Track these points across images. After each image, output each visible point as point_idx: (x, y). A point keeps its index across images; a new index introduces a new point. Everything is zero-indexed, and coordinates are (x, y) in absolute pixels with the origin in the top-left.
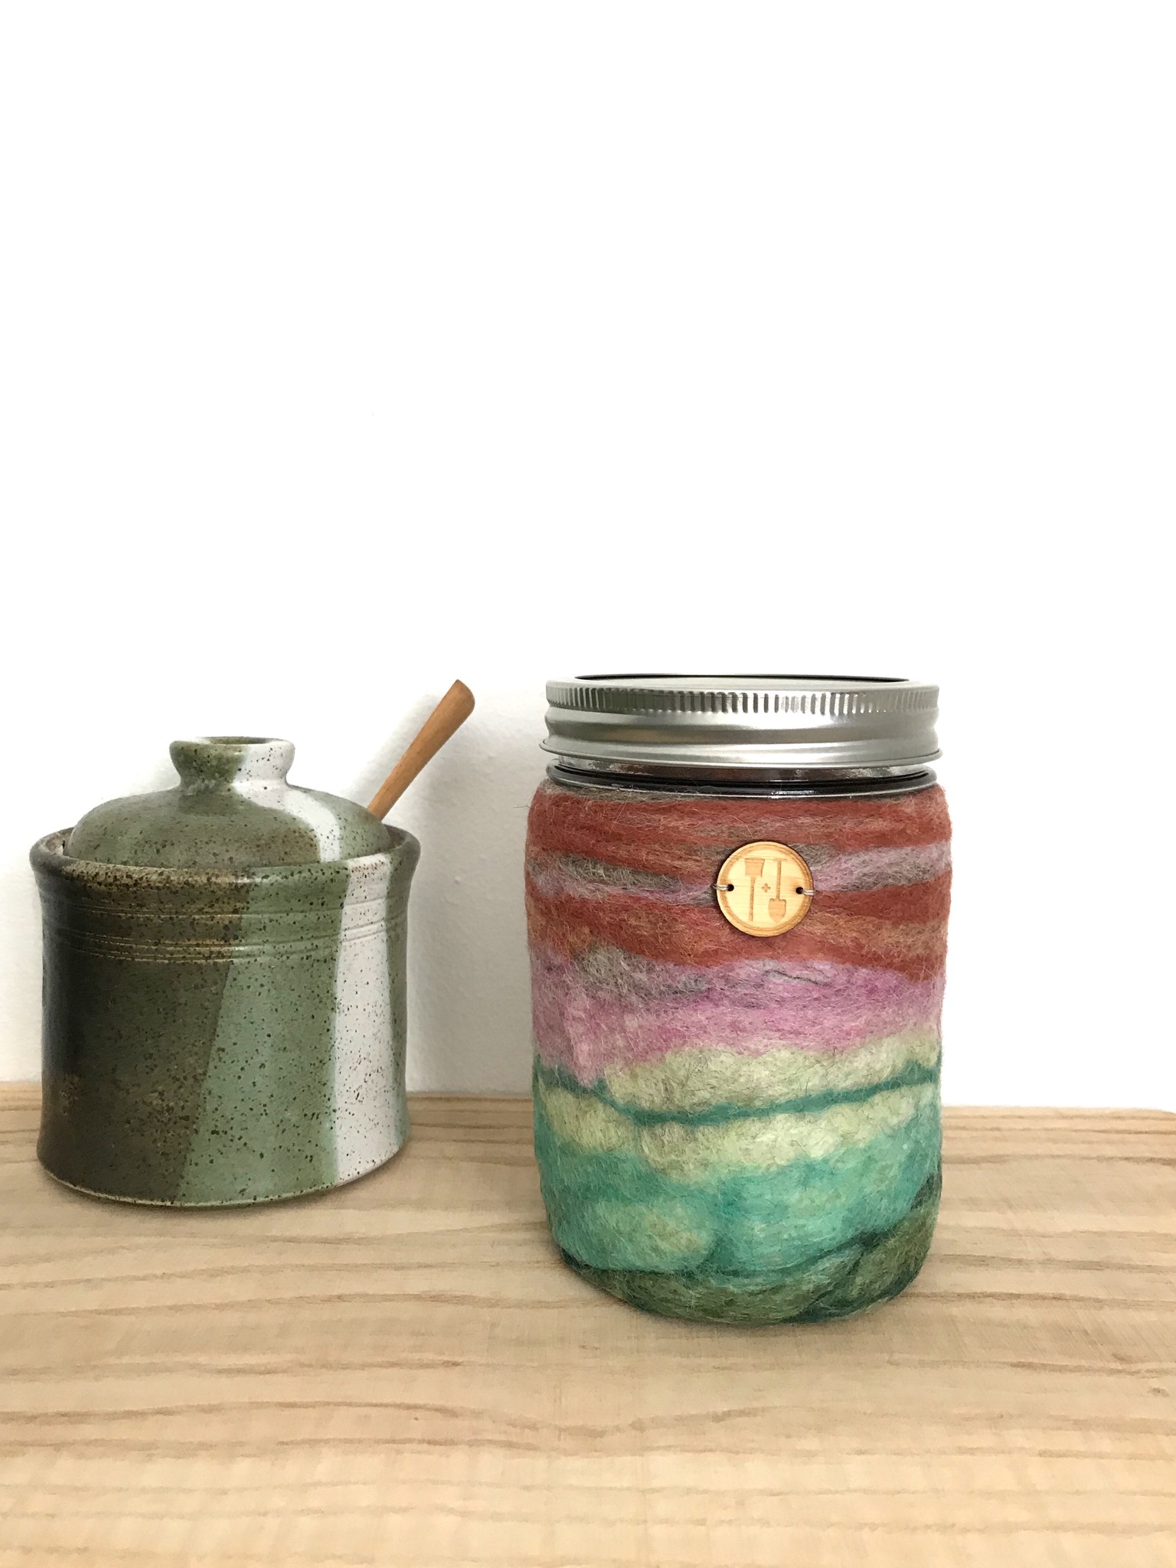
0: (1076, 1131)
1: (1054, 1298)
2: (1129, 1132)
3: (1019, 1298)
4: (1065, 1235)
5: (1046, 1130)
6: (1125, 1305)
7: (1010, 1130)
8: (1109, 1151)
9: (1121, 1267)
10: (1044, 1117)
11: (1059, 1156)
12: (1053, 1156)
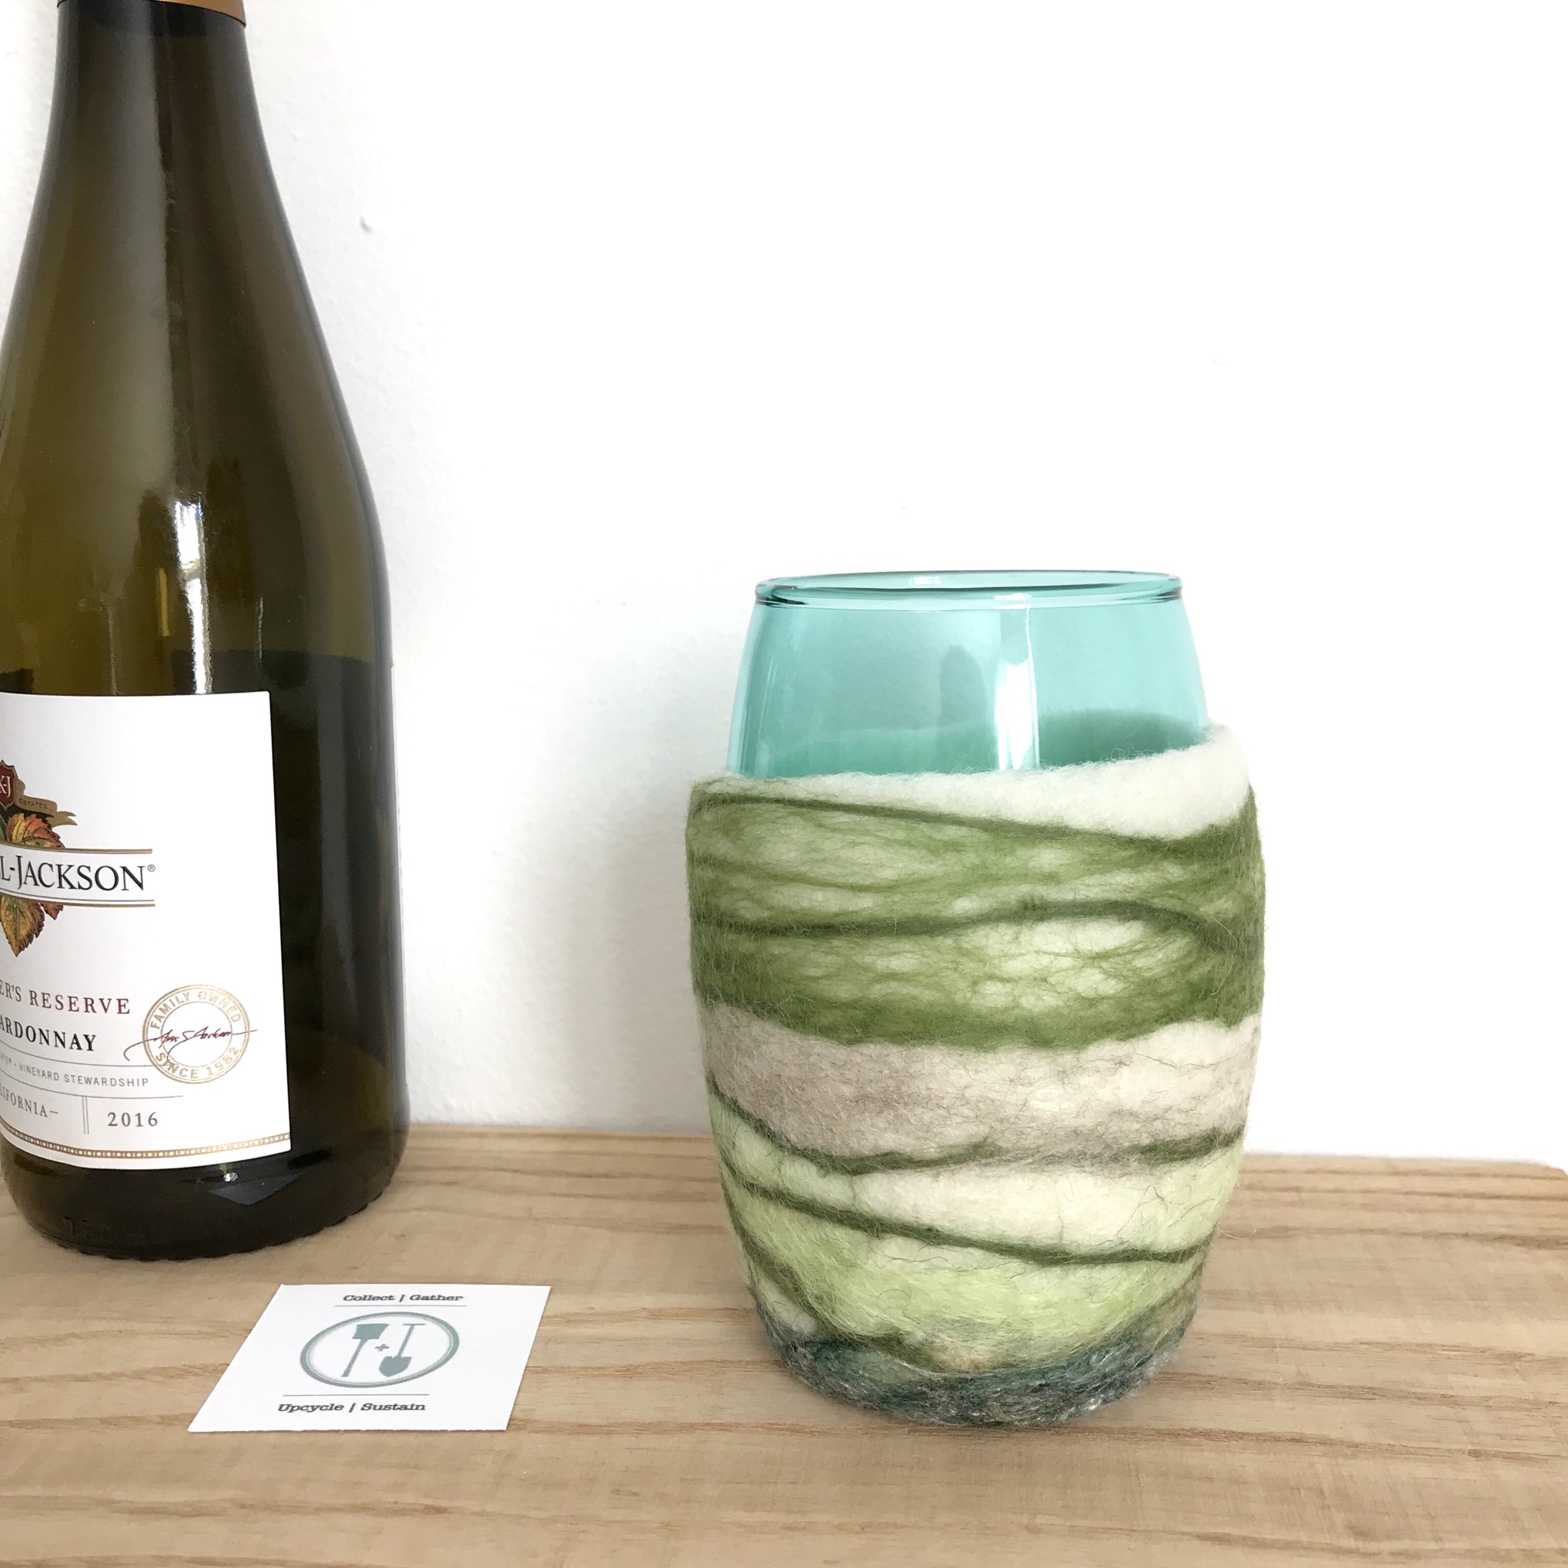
0: (1406, 1193)
1: (1292, 1440)
2: (1483, 1196)
3: (1241, 1438)
4: (1336, 1347)
5: (1367, 1191)
6: (1391, 1452)
7: (1313, 1190)
8: (1442, 1223)
9: (1402, 1396)
10: (1369, 1173)
11: (1371, 1231)
12: (1362, 1231)
